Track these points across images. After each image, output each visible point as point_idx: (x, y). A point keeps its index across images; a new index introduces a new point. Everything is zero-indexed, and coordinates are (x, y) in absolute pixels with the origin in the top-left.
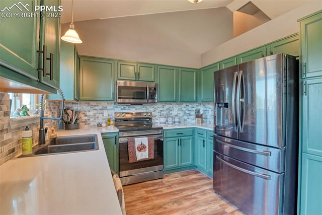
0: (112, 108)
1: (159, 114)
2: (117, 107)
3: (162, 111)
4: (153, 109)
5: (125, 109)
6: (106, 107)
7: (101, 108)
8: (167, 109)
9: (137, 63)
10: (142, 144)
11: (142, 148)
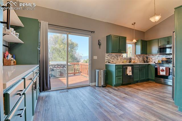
5: (167, 57)
6: (159, 56)
9: (168, 37)
10: (163, 69)
11: (163, 71)
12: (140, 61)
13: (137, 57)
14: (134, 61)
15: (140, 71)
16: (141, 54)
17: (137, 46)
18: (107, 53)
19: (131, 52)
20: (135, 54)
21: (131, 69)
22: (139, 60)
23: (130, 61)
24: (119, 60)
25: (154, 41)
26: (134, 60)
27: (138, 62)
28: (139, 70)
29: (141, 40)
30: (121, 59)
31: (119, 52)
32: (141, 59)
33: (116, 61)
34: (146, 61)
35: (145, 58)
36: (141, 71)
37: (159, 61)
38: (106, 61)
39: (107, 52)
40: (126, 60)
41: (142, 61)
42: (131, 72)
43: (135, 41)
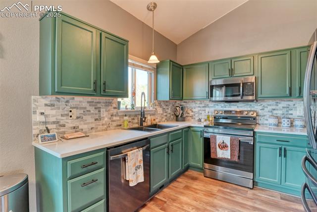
0: (213, 105)
1: (270, 114)
2: (217, 105)
3: (274, 110)
4: (261, 107)
5: (225, 107)
6: (208, 105)
7: (203, 106)
8: (283, 107)
9: (231, 59)
10: (223, 143)
11: (223, 147)
12: (166, 116)
13: (161, 106)
14: (153, 117)
15: (168, 153)
16: (170, 99)
17: (159, 76)
18: (41, 94)
19: (143, 93)
20: (156, 98)
21: (140, 158)
22: (165, 114)
23: (141, 119)
24: (106, 119)
25: (199, 66)
26: (154, 115)
27: (164, 119)
28: (166, 150)
29: (170, 61)
30: (112, 115)
31: (95, 90)
32: (169, 111)
33: (93, 126)
34: (181, 116)
35: (178, 108)
36: (172, 151)
37: (208, 117)
38: (35, 132)
39: (42, 92)
40: (130, 116)
41: (172, 117)
42: (141, 172)
43: (154, 59)
